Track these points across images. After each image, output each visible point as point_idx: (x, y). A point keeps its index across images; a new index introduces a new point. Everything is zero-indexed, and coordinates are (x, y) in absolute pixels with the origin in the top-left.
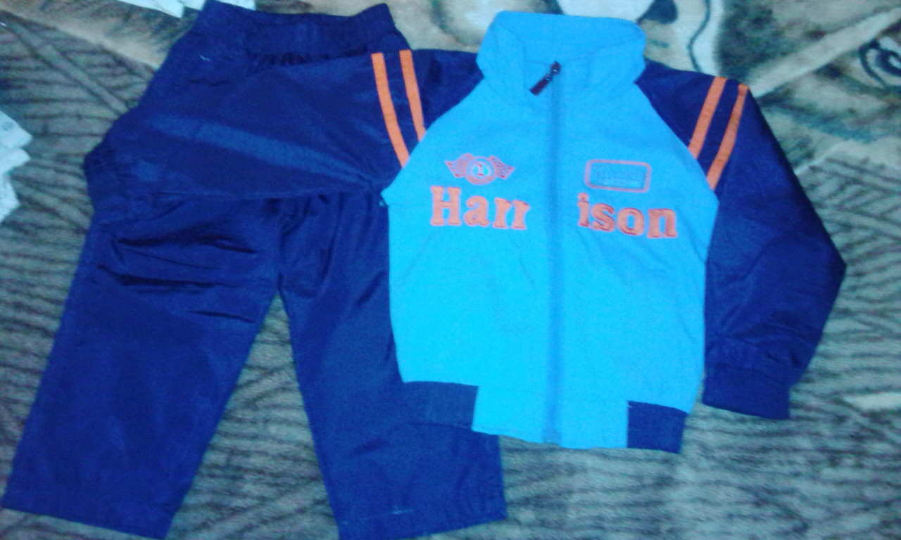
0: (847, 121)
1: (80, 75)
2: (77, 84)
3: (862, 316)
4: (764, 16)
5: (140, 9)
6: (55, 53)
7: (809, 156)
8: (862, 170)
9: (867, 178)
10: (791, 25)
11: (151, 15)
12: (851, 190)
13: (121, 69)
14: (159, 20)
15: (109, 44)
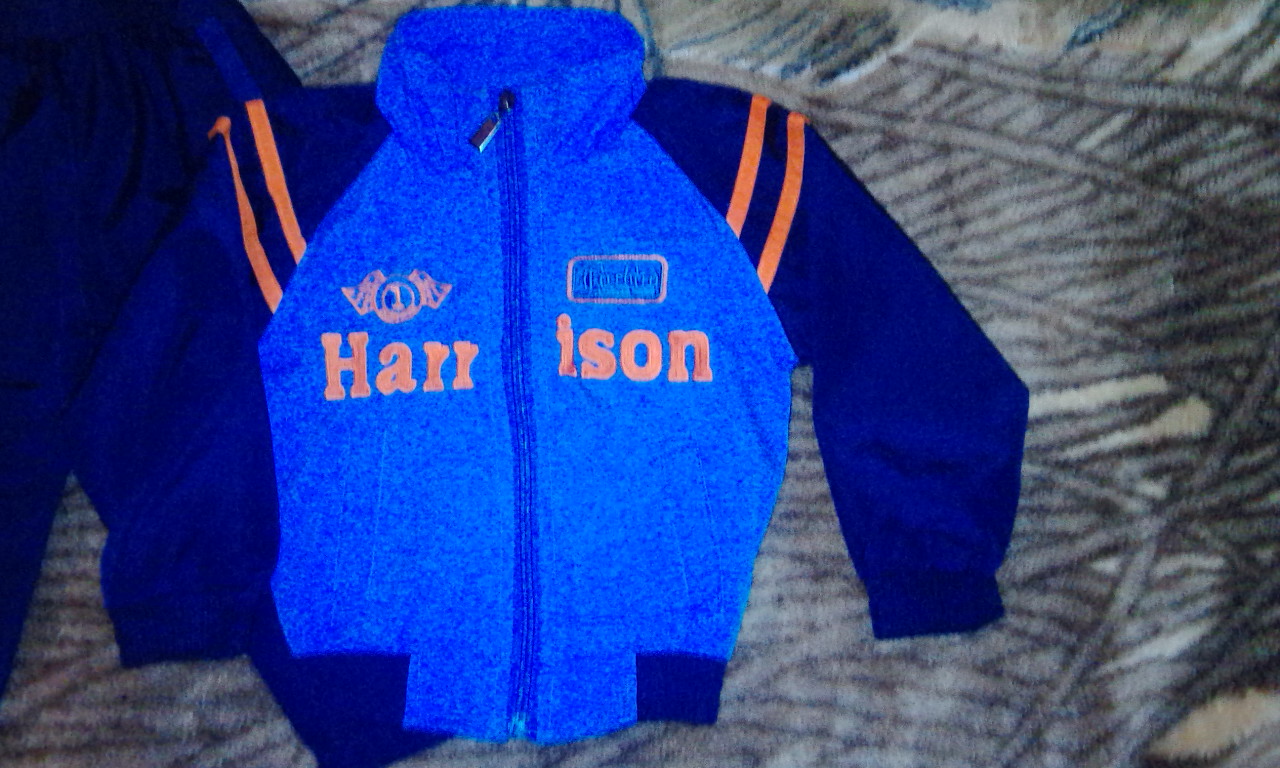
8: (966, 58)
9: (975, 69)
12: (949, 90)
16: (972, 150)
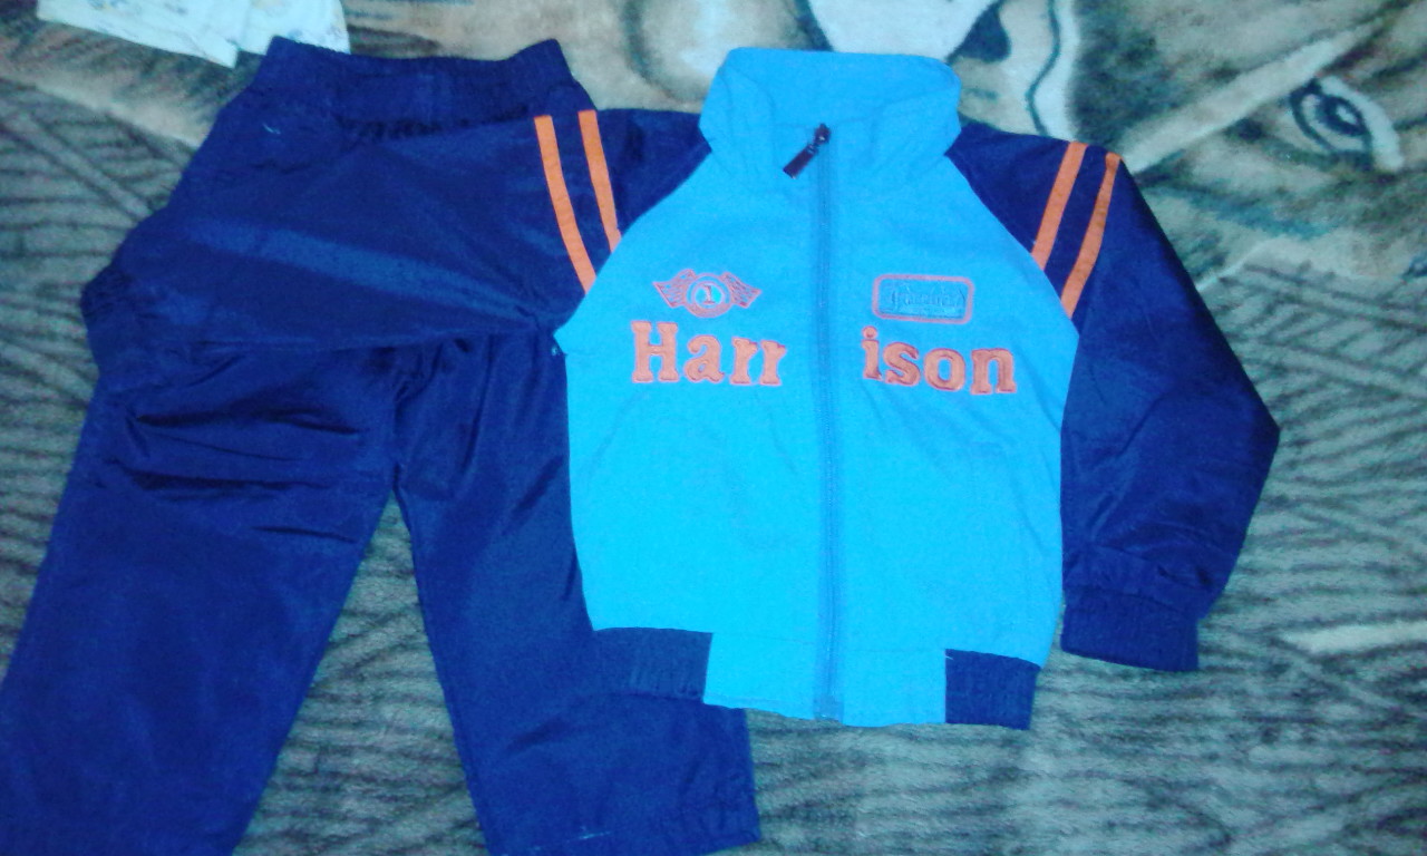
0: (1276, 208)
1: (74, 160)
2: (71, 173)
3: (1306, 508)
4: (1143, 47)
5: (170, 55)
6: (33, 127)
7: (1219, 261)
8: (1299, 282)
9: (1309, 294)
10: (1186, 59)
11: (185, 64)
12: (1286, 312)
13: (142, 150)
14: (198, 71)
15: (120, 110)
16: (1308, 371)
